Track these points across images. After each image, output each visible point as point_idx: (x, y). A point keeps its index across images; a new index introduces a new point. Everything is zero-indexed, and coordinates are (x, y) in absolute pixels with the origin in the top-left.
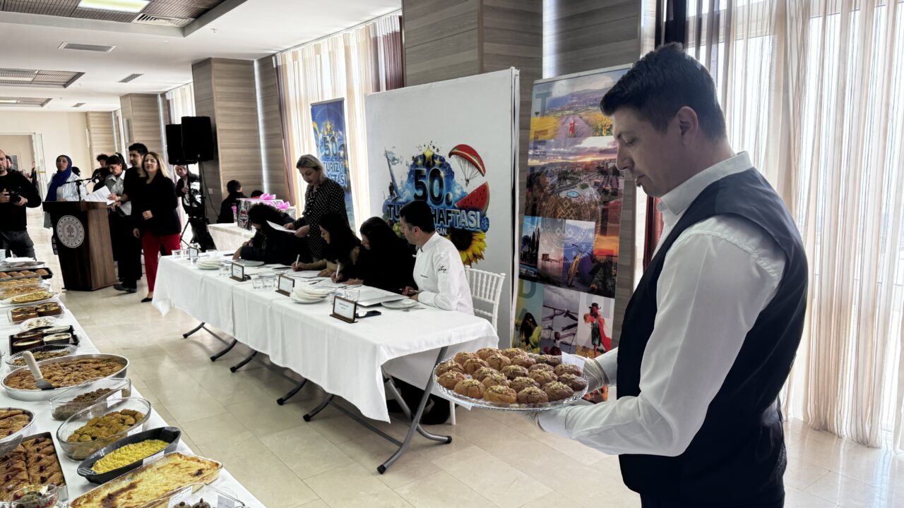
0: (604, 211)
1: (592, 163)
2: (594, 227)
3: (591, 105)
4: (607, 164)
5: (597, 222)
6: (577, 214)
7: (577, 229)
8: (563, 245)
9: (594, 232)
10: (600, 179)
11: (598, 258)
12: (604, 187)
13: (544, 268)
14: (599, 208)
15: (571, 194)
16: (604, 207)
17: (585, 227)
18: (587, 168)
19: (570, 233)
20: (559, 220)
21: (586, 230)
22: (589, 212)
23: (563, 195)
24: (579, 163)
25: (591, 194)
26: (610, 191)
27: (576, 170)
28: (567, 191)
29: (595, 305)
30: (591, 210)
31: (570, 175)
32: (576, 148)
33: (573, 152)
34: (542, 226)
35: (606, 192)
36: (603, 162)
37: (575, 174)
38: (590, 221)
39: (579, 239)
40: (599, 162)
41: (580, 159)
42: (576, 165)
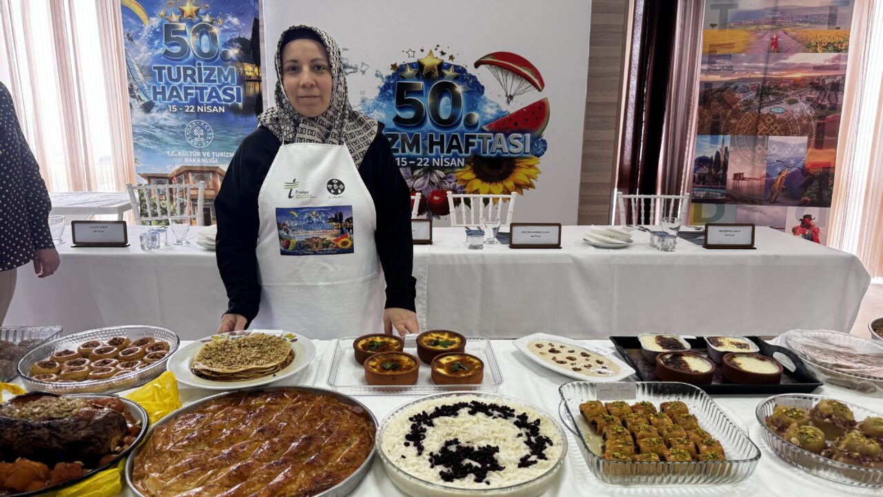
0: (819, 125)
1: (803, 79)
2: (806, 141)
3: (800, 22)
4: (823, 80)
5: (810, 136)
6: (782, 130)
7: (784, 145)
8: (766, 162)
9: (806, 146)
10: (814, 95)
11: (812, 171)
12: (820, 102)
13: (736, 188)
14: (814, 123)
15: (775, 110)
16: (819, 121)
17: (794, 143)
18: (796, 85)
19: (774, 149)
20: (760, 137)
21: (795, 145)
22: (799, 127)
23: (765, 111)
24: (785, 78)
25: (801, 108)
26: (828, 106)
27: (782, 85)
28: (769, 108)
29: (808, 217)
30: (802, 125)
31: (774, 91)
32: (780, 64)
33: (776, 67)
34: (732, 144)
35: (822, 107)
36: (819, 78)
37: (779, 89)
38: (801, 135)
39: (785, 154)
40: (813, 78)
41: (786, 74)
42: (782, 80)
